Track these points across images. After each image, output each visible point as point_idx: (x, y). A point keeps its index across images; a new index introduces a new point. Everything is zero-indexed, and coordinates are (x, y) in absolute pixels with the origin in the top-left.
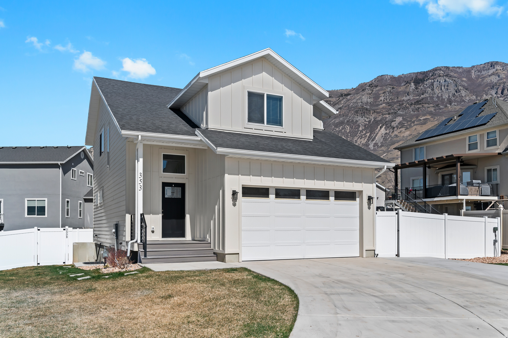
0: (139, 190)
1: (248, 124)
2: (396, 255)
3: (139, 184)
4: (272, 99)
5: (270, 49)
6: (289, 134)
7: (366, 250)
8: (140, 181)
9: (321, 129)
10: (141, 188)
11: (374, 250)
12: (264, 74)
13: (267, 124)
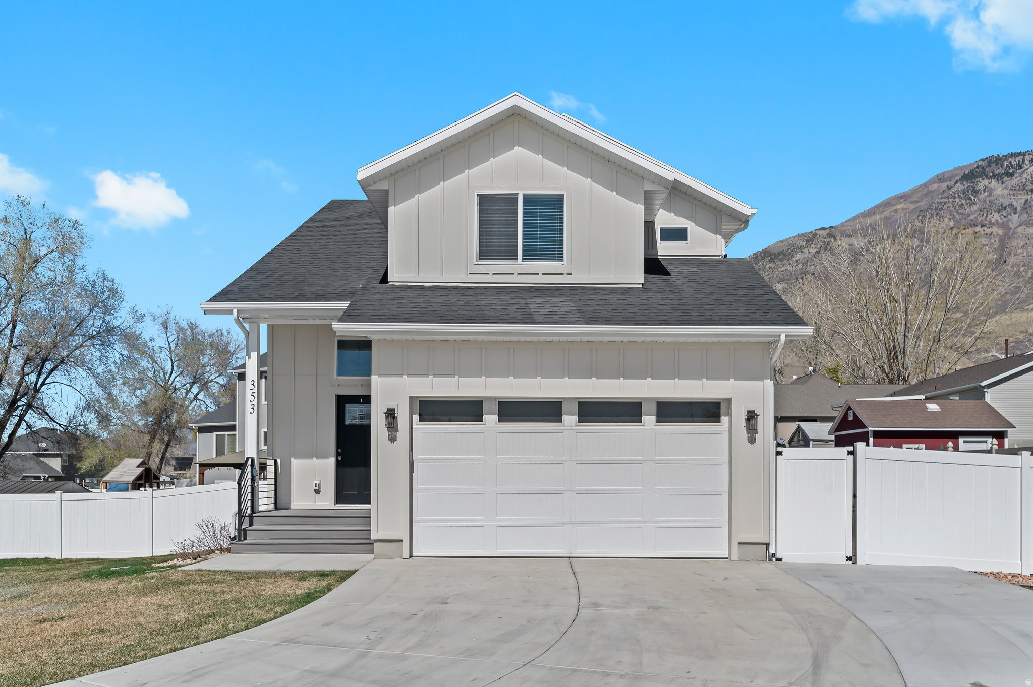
0: (251, 413)
1: (478, 264)
2: (849, 559)
3: (250, 401)
4: (540, 203)
5: (518, 94)
6: (581, 277)
7: (739, 543)
8: (252, 395)
9: (720, 256)
10: (254, 409)
11: (767, 545)
12: (518, 151)
13: (523, 259)
